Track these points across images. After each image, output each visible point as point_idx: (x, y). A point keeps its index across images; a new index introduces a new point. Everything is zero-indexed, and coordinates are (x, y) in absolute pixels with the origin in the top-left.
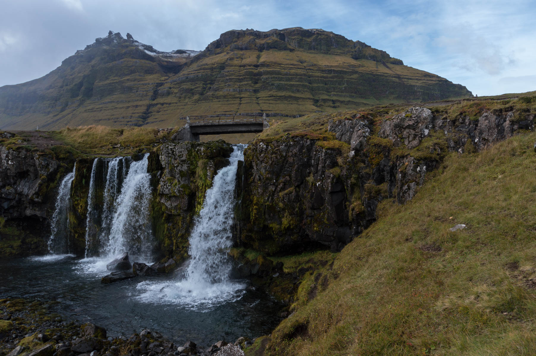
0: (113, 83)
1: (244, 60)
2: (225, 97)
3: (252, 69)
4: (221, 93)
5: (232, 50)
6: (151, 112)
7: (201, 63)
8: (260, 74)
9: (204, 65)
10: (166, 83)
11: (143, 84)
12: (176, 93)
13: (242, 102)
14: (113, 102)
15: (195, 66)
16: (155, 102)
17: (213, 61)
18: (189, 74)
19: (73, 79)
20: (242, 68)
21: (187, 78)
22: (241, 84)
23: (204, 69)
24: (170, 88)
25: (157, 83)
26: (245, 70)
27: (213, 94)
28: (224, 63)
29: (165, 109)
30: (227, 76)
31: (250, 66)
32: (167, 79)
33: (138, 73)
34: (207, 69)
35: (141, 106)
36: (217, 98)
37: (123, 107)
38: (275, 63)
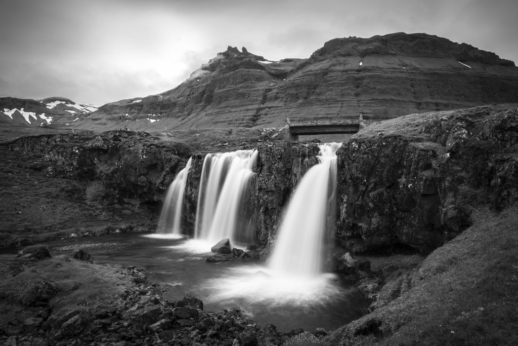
0: (229, 90)
1: (346, 66)
2: (327, 100)
3: (354, 74)
4: (323, 97)
5: (335, 57)
6: (260, 115)
7: (306, 70)
8: (362, 78)
9: (309, 71)
10: (274, 88)
11: (254, 90)
12: (283, 98)
13: (343, 105)
14: (229, 107)
15: (300, 73)
16: (264, 106)
17: (317, 68)
18: (295, 80)
19: (198, 88)
20: (344, 73)
21: (293, 84)
22: (343, 88)
23: (308, 75)
24: (277, 93)
25: (266, 89)
26: (348, 75)
27: (316, 98)
28: (327, 69)
29: (272, 112)
30: (330, 81)
31: (351, 71)
32: (275, 85)
33: (250, 81)
34: (311, 75)
35: (251, 110)
36: (319, 101)
37: (236, 111)
38: (377, 68)
